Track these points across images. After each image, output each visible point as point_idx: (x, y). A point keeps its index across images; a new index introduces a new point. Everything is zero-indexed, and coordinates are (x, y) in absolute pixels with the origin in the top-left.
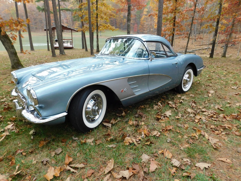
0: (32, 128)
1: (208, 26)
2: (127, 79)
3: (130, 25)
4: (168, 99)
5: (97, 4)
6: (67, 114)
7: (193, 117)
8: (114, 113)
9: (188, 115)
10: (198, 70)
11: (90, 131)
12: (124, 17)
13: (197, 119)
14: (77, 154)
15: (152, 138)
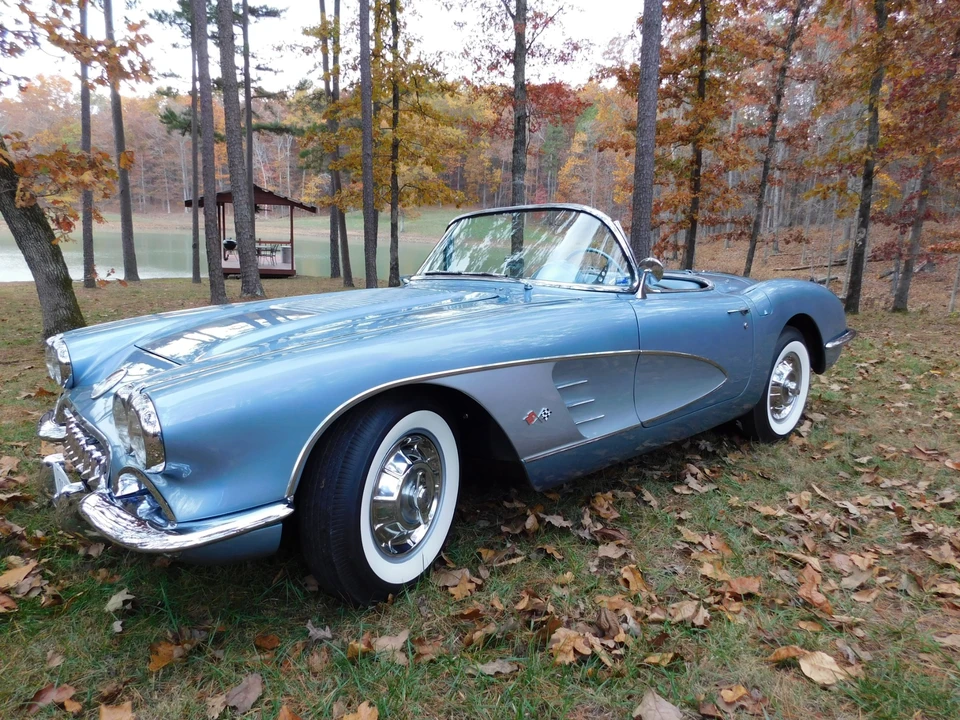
0: (121, 582)
1: (829, 188)
2: (552, 364)
3: (521, 185)
5: (396, 106)
6: (291, 510)
8: (483, 524)
10: (829, 345)
11: (386, 601)
12: (496, 163)
14: (335, 709)
15: (677, 631)
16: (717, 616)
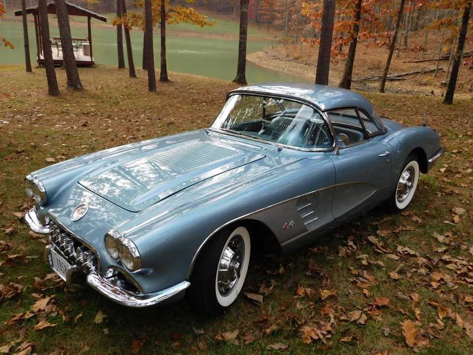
4: (365, 229)
6: (189, 284)
7: (425, 274)
9: (414, 270)
10: (430, 161)
11: (224, 314)
13: (435, 281)
15: (353, 326)
16: (370, 318)
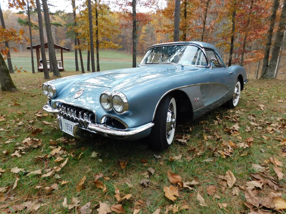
1: (222, 44)
2: (200, 86)
3: (135, 42)
5: (97, 18)
6: (154, 124)
10: (244, 83)
11: (168, 149)
12: (119, 36)
13: (269, 131)
